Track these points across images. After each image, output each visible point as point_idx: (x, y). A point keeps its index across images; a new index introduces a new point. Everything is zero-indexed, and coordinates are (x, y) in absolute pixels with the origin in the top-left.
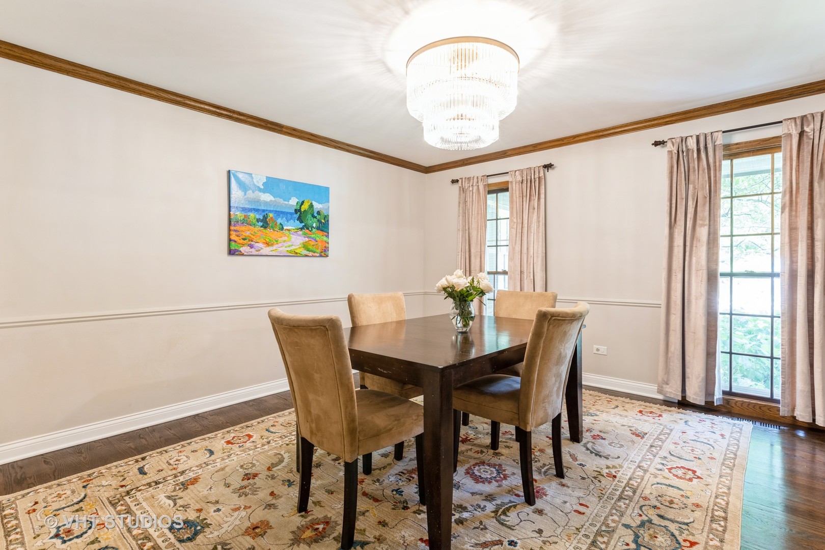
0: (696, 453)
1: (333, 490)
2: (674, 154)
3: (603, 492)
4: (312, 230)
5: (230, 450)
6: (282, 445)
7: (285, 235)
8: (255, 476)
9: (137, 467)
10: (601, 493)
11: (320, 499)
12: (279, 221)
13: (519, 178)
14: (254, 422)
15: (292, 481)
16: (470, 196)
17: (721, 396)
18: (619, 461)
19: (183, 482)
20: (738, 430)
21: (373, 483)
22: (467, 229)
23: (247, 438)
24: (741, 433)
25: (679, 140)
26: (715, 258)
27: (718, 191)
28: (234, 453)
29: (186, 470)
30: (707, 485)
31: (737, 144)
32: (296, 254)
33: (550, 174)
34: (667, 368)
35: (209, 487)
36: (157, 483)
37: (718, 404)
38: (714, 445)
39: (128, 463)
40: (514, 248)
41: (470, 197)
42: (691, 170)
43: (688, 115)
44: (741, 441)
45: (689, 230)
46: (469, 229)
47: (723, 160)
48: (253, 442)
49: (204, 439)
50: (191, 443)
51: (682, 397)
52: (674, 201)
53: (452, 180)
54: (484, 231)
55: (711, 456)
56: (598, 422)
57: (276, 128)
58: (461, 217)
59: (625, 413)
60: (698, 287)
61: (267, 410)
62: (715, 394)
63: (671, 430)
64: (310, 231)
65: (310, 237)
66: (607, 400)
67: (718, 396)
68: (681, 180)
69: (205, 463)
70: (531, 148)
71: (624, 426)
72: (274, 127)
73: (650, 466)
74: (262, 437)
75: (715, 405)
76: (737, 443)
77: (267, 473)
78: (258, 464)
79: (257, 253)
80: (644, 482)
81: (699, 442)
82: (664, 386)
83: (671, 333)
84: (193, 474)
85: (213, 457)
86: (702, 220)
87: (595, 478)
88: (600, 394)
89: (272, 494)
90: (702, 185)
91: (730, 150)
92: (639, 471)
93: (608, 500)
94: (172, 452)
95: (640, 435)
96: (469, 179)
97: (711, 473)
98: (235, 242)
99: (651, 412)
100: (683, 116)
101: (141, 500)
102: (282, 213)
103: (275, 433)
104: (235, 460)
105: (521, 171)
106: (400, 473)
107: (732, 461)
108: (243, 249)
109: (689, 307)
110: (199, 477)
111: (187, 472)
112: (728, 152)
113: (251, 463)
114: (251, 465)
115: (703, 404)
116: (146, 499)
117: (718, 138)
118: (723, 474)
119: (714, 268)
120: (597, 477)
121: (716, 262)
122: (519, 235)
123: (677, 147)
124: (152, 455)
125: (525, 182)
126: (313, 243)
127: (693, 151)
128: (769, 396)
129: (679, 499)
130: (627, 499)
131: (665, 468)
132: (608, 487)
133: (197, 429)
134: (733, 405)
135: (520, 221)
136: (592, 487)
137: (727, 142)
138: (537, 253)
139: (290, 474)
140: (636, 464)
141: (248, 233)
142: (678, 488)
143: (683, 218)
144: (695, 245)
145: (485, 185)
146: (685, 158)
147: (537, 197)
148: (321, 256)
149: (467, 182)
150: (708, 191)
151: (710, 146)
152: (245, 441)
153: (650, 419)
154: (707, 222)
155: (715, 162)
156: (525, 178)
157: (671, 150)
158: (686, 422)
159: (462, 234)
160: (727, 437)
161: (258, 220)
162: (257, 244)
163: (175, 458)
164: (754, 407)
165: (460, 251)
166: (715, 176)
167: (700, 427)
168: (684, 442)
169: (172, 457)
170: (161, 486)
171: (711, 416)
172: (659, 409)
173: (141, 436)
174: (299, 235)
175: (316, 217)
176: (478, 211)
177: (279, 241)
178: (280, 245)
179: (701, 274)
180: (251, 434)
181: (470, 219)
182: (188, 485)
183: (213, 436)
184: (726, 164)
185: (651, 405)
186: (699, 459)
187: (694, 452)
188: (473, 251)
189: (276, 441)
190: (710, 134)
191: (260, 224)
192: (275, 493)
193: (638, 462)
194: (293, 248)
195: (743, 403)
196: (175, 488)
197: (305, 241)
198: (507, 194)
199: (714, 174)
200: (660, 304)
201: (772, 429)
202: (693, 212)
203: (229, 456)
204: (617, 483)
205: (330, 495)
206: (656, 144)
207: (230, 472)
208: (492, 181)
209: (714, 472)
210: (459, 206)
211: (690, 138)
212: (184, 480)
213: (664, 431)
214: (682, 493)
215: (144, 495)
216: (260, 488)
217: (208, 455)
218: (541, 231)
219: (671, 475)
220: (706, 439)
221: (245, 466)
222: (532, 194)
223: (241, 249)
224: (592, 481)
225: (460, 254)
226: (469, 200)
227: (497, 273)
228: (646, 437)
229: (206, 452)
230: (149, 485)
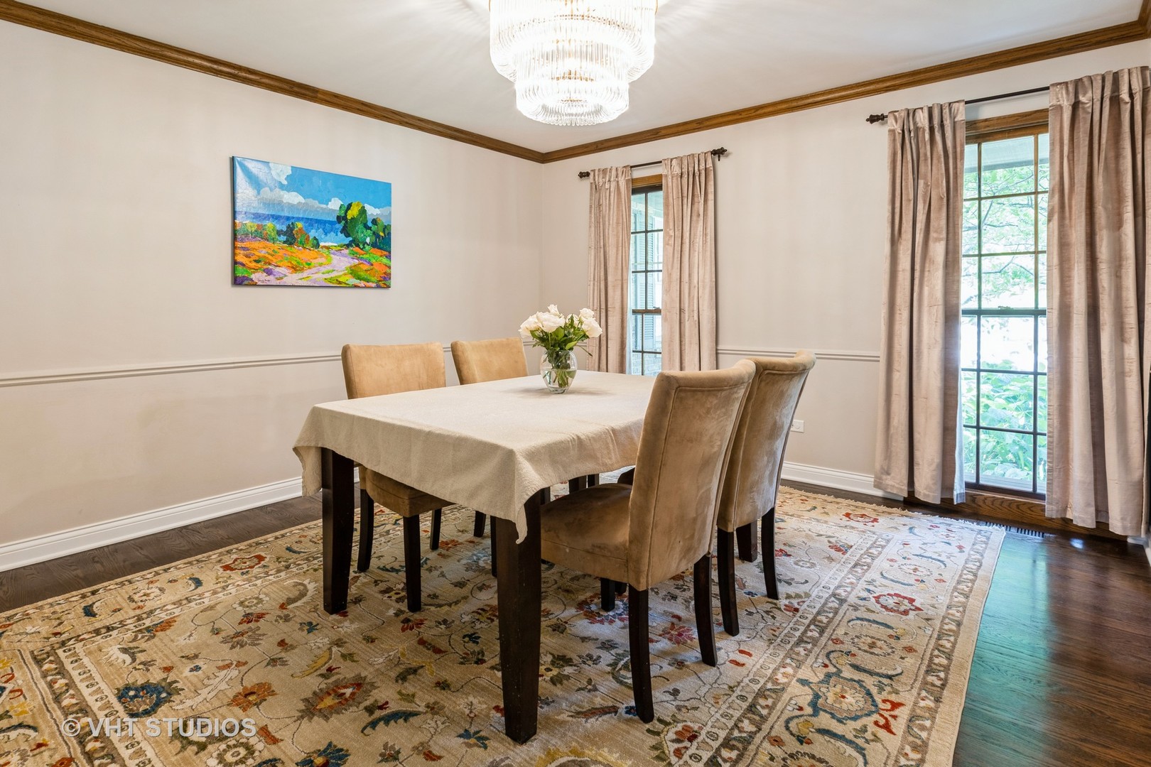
0: (921, 574)
1: (374, 637)
2: (897, 134)
3: (777, 634)
4: (364, 247)
5: (227, 578)
6: (308, 570)
7: (322, 256)
8: (260, 618)
9: (83, 605)
10: (774, 635)
11: (353, 650)
12: (312, 233)
13: (677, 170)
14: (270, 537)
15: (314, 623)
16: (605, 196)
17: (963, 490)
18: (806, 588)
19: (149, 627)
20: (984, 539)
21: (437, 626)
22: (602, 247)
23: (256, 560)
24: (987, 544)
25: (904, 114)
26: (955, 287)
27: (959, 189)
28: (233, 584)
29: (155, 610)
30: (928, 620)
31: (986, 120)
32: (339, 285)
33: (722, 164)
34: (887, 451)
35: (189, 634)
36: (109, 629)
37: (959, 502)
38: (947, 561)
39: (70, 600)
40: (670, 275)
41: (606, 199)
42: (922, 158)
43: (917, 78)
44: (985, 555)
45: (918, 246)
46: (604, 246)
47: (967, 143)
48: (264, 566)
49: (190, 563)
50: (169, 569)
51: (909, 492)
52: (898, 205)
53: (581, 173)
54: (627, 249)
55: (941, 577)
56: (784, 531)
57: (307, 93)
58: (593, 229)
59: (825, 518)
60: (931, 330)
61: (293, 518)
62: (955, 488)
63: (888, 541)
64: (362, 249)
65: (362, 259)
66: (801, 498)
67: (959, 490)
68: (907, 173)
69: (187, 598)
70: (695, 125)
71: (821, 535)
72: (303, 91)
73: (850, 593)
74: (278, 559)
75: (955, 503)
76: (980, 558)
77: (279, 613)
78: (268, 599)
79: (278, 282)
80: (838, 618)
81: (926, 557)
82: (884, 477)
83: (895, 399)
84: (166, 615)
85: (200, 590)
86: (936, 232)
87: (767, 612)
88: (792, 490)
89: (282, 643)
90: (938, 179)
91: (976, 129)
92: (833, 601)
93: (782, 645)
94: (140, 581)
95: (841, 549)
96: (604, 171)
97: (937, 602)
98: (243, 265)
99: (862, 516)
100: (911, 79)
101: (82, 655)
102: (318, 221)
103: (299, 553)
104: (234, 594)
105: (680, 159)
106: (479, 611)
107: (970, 585)
108: (256, 277)
109: (919, 361)
110: (175, 619)
111: (158, 612)
112: (973, 133)
113: (257, 598)
114: (255, 601)
115: (938, 502)
116: (89, 653)
117: (959, 111)
118: (953, 603)
119: (954, 302)
120: (771, 612)
121: (957, 294)
122: (677, 255)
123: (902, 125)
124: (108, 588)
125: (686, 176)
126: (366, 267)
127: (924, 130)
128: (1031, 490)
129: (885, 642)
130: (809, 643)
131: (871, 596)
132: (784, 625)
133: (183, 549)
134: (981, 504)
135: (678, 234)
136: (762, 625)
137: (972, 117)
138: (704, 282)
139: (313, 614)
140: (830, 592)
141: (263, 253)
142: (886, 624)
143: (910, 230)
144: (927, 269)
145: (628, 180)
146: (912, 141)
147: (703, 196)
148: (378, 287)
149: (601, 176)
150: (945, 189)
151: (947, 123)
152: (253, 564)
153: (860, 526)
154: (944, 235)
155: (955, 147)
156: (685, 170)
157: (892, 128)
158: (911, 529)
159: (595, 254)
160: (967, 549)
161: (279, 233)
162: (277, 269)
163: (143, 591)
164: (1009, 506)
165: (592, 279)
166: (955, 168)
167: (929, 536)
168: (904, 558)
169: (138, 590)
170: (114, 633)
171: (948, 520)
172: (875, 510)
173: (96, 559)
174: (345, 256)
175: (370, 228)
176: (618, 219)
177: (313, 264)
178: (314, 270)
179: (935, 311)
180: (263, 554)
181: (607, 230)
182: (157, 631)
183: (203, 559)
184: (970, 150)
185: (865, 505)
186: (922, 581)
187: (918, 573)
188: (610, 278)
189: (299, 565)
190: (947, 105)
191: (283, 238)
192: (286, 641)
193: (832, 587)
194: (334, 275)
195: (994, 500)
196: (136, 636)
197: (353, 265)
198: (660, 194)
199: (953, 164)
200: (879, 357)
201: (1033, 537)
202: (924, 221)
203: (224, 588)
204: (799, 619)
205: (369, 645)
206: (873, 119)
207: (223, 612)
208: (638, 174)
209: (941, 601)
210: (591, 212)
211: (920, 111)
212: (151, 624)
213: (878, 543)
214: (890, 632)
215: (88, 646)
216: (264, 635)
217: (193, 586)
218: (708, 249)
219: (879, 606)
220: (936, 553)
221: (246, 603)
222: (696, 193)
223: (254, 277)
224: (763, 617)
225: (592, 283)
226: (604, 202)
227: (646, 311)
228: (849, 552)
229: (190, 582)
230: (97, 632)
